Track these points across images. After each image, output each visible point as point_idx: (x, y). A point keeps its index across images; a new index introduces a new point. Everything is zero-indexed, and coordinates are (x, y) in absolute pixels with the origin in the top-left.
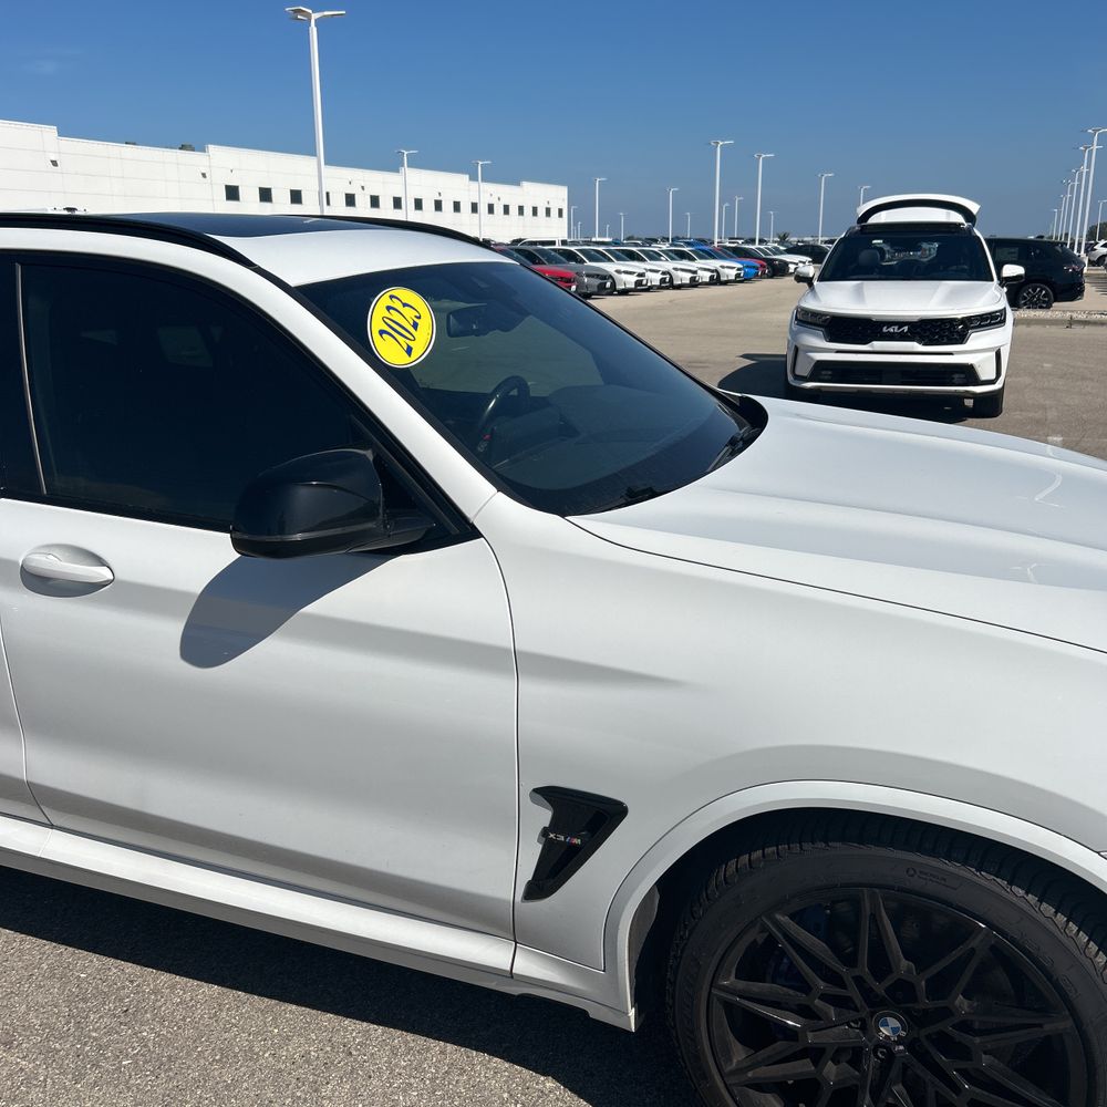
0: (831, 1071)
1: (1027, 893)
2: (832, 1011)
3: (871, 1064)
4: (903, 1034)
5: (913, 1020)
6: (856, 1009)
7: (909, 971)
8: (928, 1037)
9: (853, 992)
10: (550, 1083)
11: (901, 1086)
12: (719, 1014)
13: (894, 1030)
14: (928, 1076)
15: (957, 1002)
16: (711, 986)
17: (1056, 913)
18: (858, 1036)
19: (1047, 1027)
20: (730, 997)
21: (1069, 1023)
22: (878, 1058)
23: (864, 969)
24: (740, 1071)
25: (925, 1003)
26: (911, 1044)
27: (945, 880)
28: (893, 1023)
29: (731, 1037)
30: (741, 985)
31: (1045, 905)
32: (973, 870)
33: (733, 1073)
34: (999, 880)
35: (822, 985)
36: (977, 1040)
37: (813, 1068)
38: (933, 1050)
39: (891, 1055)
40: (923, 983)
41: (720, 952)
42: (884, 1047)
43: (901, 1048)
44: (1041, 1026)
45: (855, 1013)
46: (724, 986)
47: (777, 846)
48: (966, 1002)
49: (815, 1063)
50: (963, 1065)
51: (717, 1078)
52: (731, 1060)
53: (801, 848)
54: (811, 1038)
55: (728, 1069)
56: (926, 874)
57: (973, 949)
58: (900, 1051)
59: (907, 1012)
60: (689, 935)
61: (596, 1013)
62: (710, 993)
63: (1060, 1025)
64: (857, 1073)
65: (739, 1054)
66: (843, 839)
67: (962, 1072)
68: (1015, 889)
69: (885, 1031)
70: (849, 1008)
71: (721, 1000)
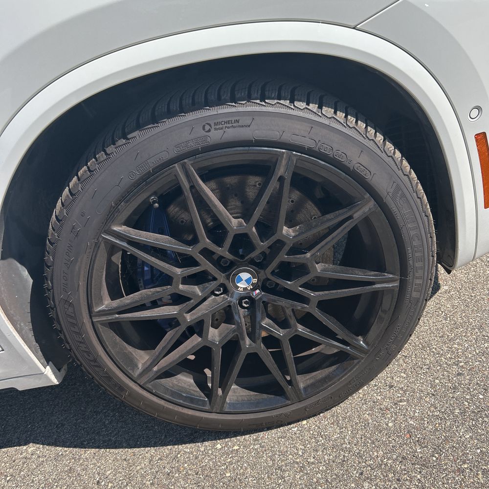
0: (214, 335)
1: (308, 104)
2: (197, 290)
3: (241, 314)
4: (255, 281)
5: (258, 265)
6: (215, 279)
7: (240, 225)
8: (273, 273)
9: (206, 265)
10: (31, 448)
11: (267, 320)
12: (109, 336)
13: (248, 281)
14: (283, 302)
15: (284, 232)
16: (91, 317)
17: (335, 113)
18: (224, 299)
19: (356, 216)
20: (110, 318)
21: (372, 203)
22: (244, 308)
23: (206, 242)
24: (147, 369)
25: (262, 245)
26: (264, 286)
27: (237, 121)
28: (245, 276)
29: (130, 349)
30: (116, 303)
31: (325, 109)
32: (258, 101)
33: (141, 375)
34: (282, 102)
35: (179, 271)
36: (308, 255)
37: (200, 339)
38: (280, 281)
39: (252, 301)
40: (254, 229)
41: (82, 284)
42: (245, 298)
43: (258, 291)
44: (350, 217)
45: (215, 282)
46: (100, 311)
47: (87, 165)
48: (290, 230)
49: (200, 335)
50: (304, 279)
51: (132, 384)
52: (137, 366)
53: (106, 154)
54: (189, 317)
55: (136, 374)
56: (221, 123)
57: (280, 177)
58: (258, 294)
59: (252, 262)
60: (52, 283)
61: (22, 385)
62: (93, 323)
63: (366, 208)
64: (233, 326)
65: (142, 358)
66: (139, 127)
67: (305, 286)
68: (297, 104)
69: (242, 285)
70: (208, 281)
71: (103, 324)
